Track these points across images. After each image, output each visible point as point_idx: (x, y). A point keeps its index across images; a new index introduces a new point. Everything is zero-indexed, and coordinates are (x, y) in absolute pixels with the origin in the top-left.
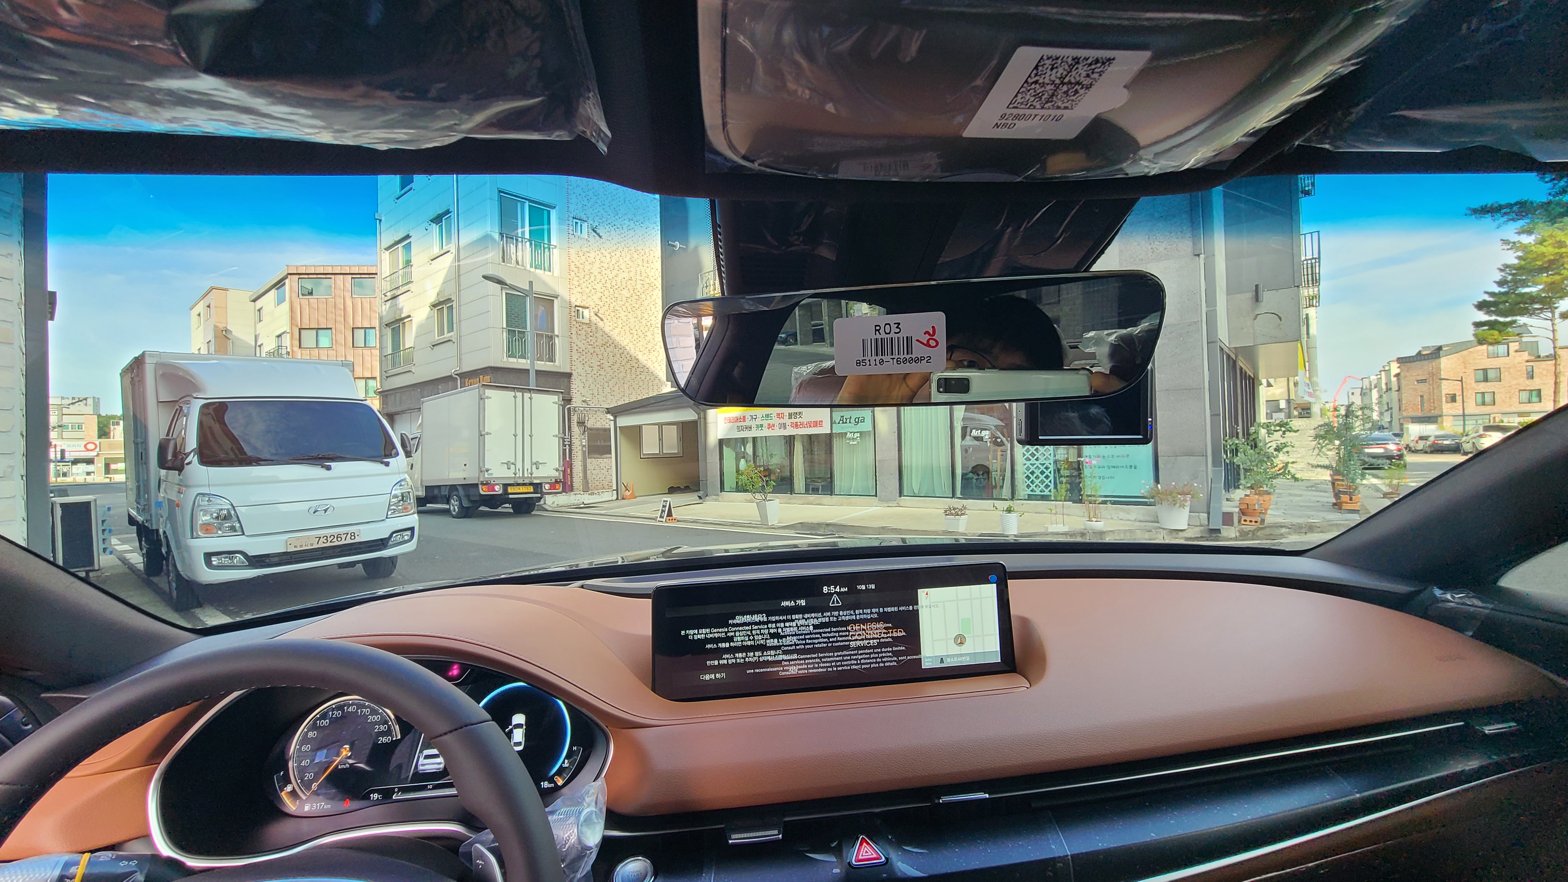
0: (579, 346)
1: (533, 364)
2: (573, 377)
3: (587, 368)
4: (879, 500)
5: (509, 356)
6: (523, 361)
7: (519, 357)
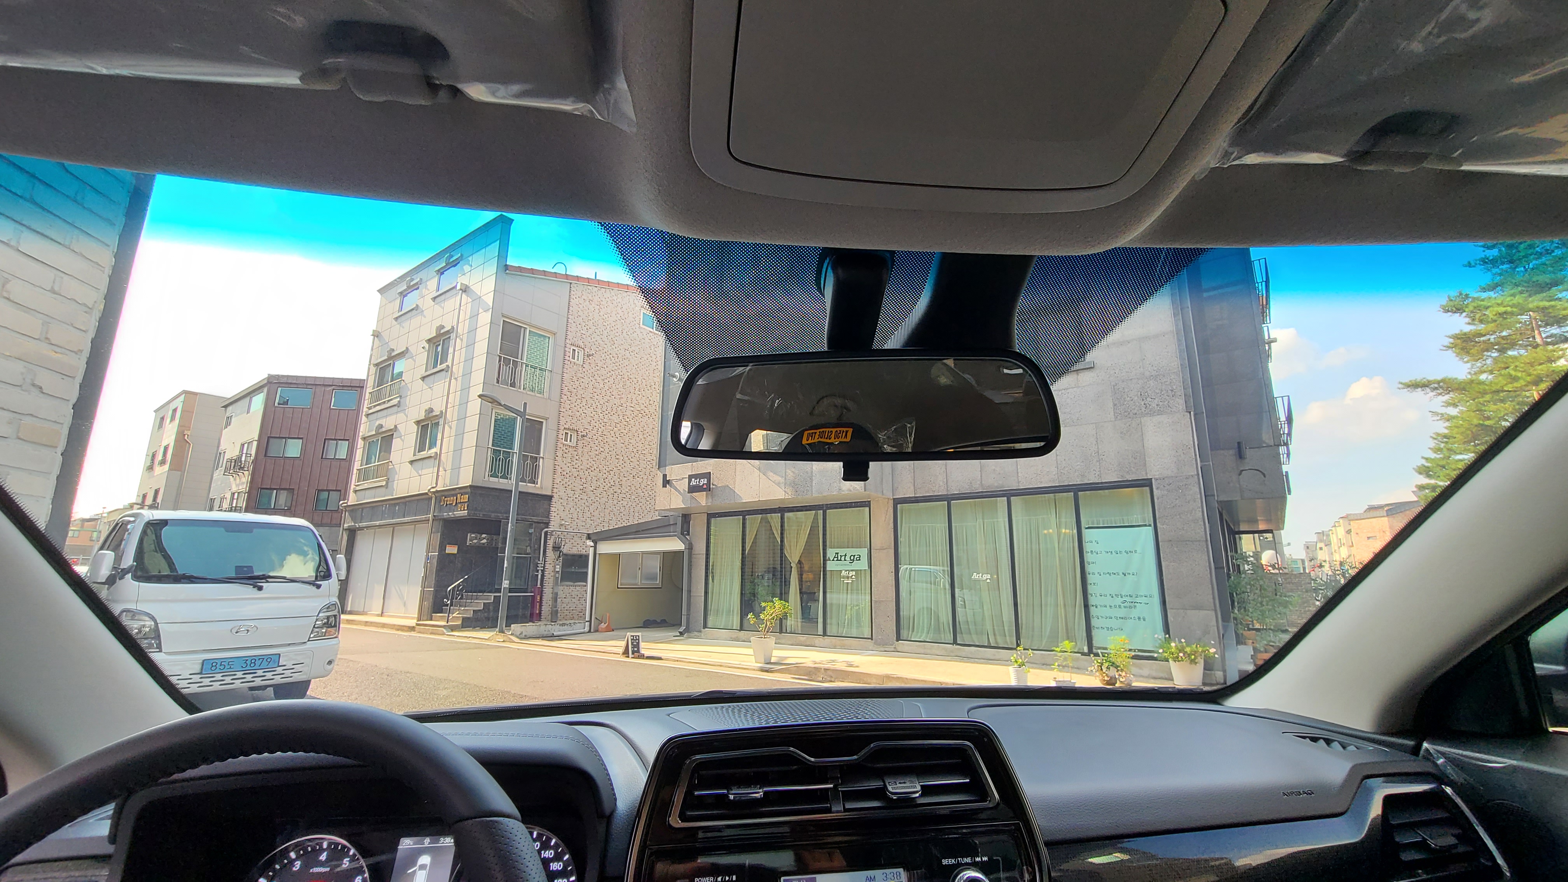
0: (563, 469)
1: (516, 485)
2: (554, 500)
3: (569, 491)
4: (875, 643)
5: (491, 476)
6: (504, 481)
7: (501, 477)
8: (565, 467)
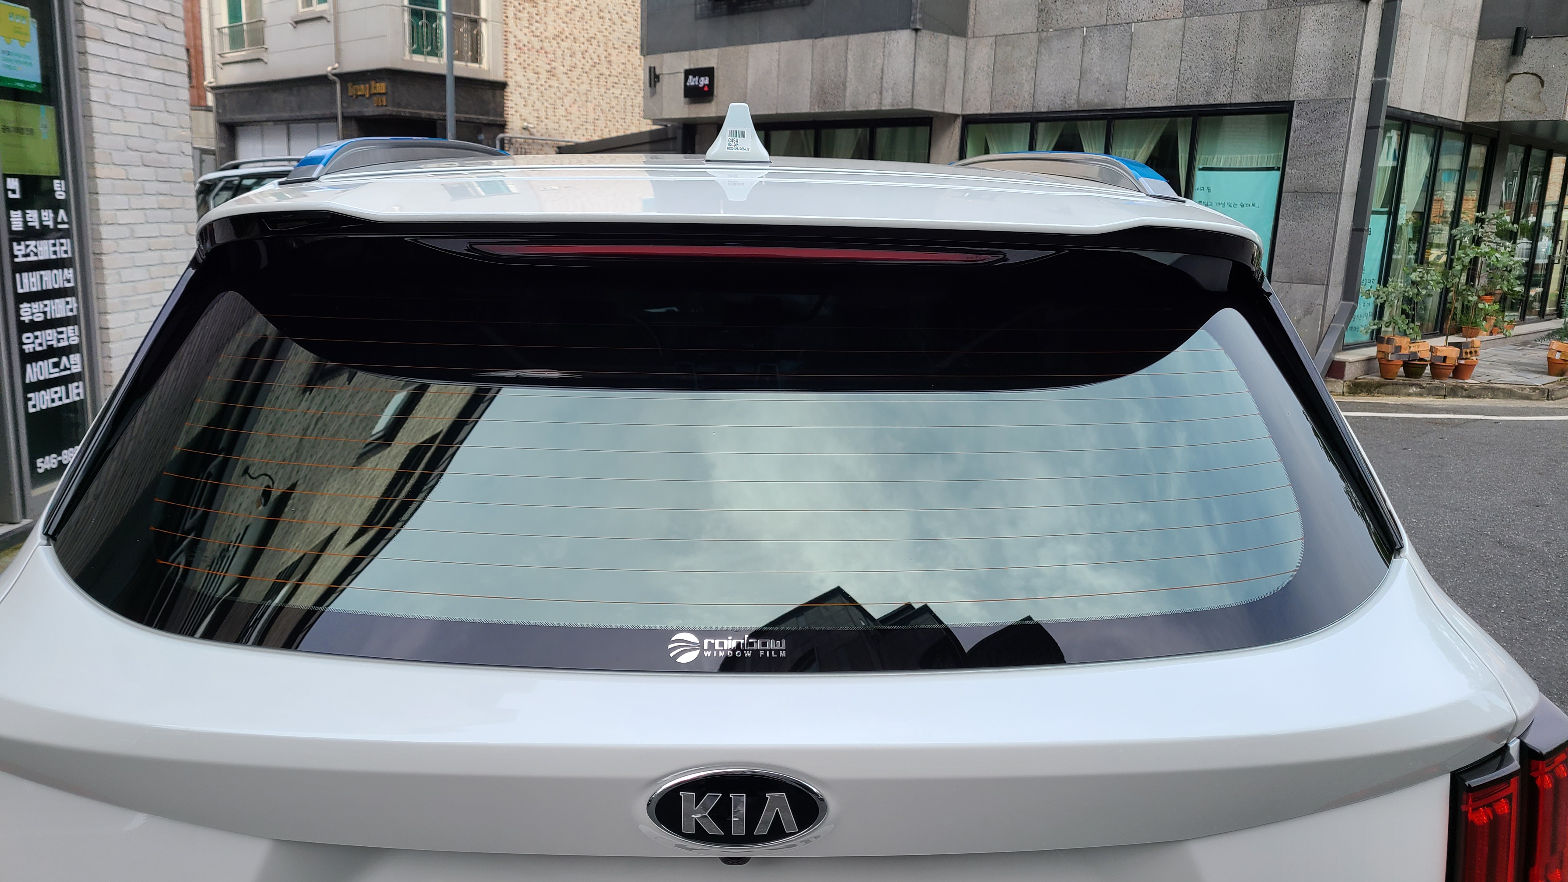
0: (519, 38)
1: (450, 66)
2: (509, 90)
3: (530, 75)
5: (414, 52)
6: (432, 60)
7: (429, 54)
8: (520, 36)
